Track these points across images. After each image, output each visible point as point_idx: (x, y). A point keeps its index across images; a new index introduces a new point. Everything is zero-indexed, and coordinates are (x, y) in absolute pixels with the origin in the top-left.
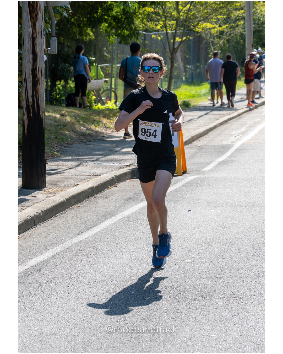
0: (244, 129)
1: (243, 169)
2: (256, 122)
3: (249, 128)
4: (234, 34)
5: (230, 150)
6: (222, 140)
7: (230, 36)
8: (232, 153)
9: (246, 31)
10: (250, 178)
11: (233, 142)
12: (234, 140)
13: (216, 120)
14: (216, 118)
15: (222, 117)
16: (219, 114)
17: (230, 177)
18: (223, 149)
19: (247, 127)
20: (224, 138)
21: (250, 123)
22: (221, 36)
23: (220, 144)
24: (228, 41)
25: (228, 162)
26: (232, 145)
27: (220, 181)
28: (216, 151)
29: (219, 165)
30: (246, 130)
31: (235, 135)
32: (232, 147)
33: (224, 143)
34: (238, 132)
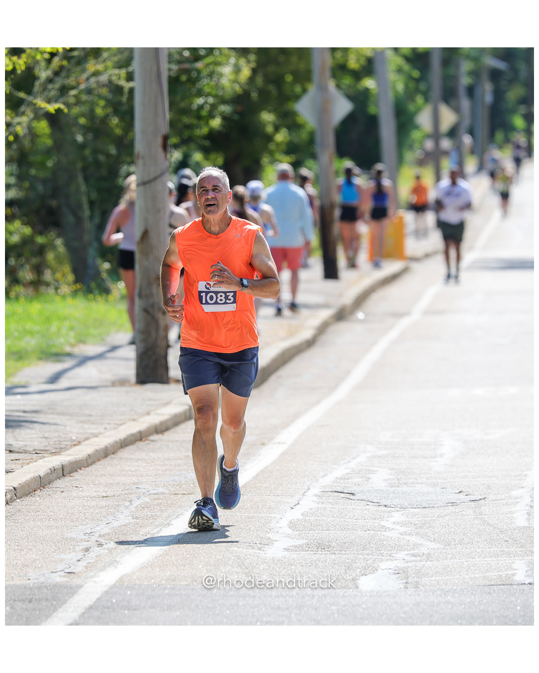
0: (123, 517)
2: (180, 486)
4: (82, 87)
5: (59, 610)
6: (23, 565)
7: (61, 100)
9: (137, 76)
11: (76, 573)
12: (79, 568)
15: (24, 463)
18: (31, 605)
19: (137, 507)
20: (34, 556)
21: (153, 491)
22: (22, 95)
23: (18, 583)
24: (54, 119)
26: (71, 588)
30: (132, 521)
31: (85, 545)
32: (73, 595)
33: (33, 580)
34: (98, 528)
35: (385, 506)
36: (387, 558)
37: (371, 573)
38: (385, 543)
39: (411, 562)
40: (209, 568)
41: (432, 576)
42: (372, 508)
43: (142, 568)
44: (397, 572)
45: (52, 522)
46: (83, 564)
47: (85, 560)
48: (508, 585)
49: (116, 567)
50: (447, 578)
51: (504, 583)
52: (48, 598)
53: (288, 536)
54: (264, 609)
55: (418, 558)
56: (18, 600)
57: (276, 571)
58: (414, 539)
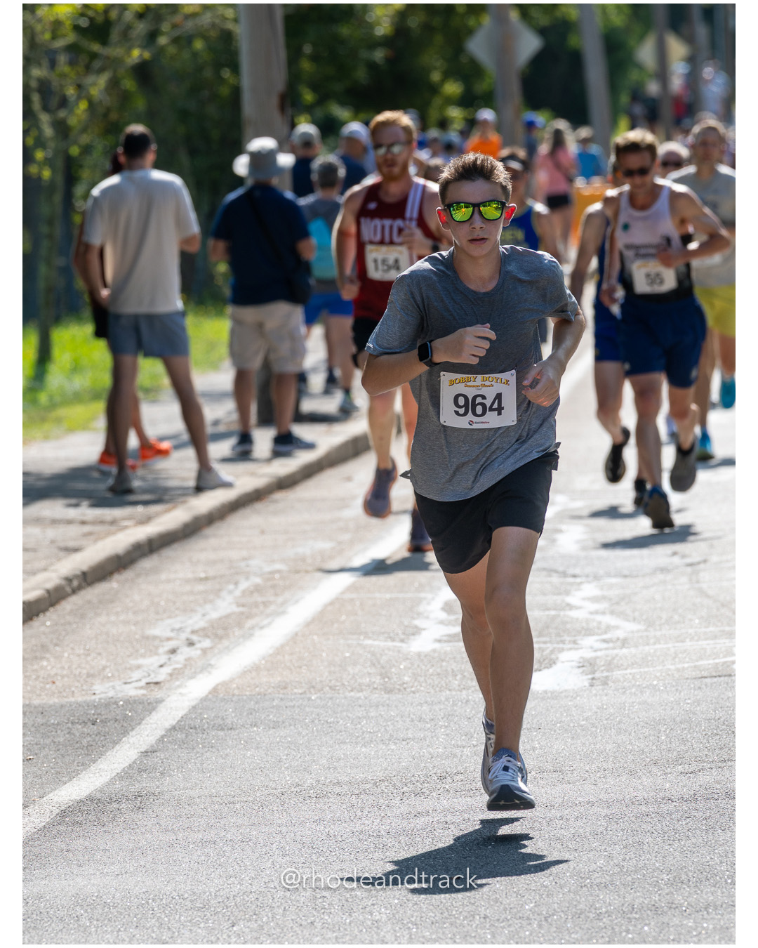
0: (225, 606)
1: (203, 843)
2: (303, 559)
3: (260, 599)
5: (133, 733)
6: (89, 675)
8: (146, 753)
10: (238, 899)
11: (157, 683)
12: (162, 675)
13: (62, 554)
14: (62, 544)
15: (99, 537)
16: (85, 518)
17: (118, 895)
18: (95, 729)
19: (244, 592)
20: (104, 662)
21: (267, 569)
23: (80, 699)
24: (141, 74)
25: (115, 805)
26: (149, 704)
27: (61, 920)
28: (48, 741)
29: (62, 828)
30: (237, 609)
31: (171, 645)
32: (150, 713)
33: (99, 694)
34: (190, 622)
35: (574, 576)
36: (570, 646)
37: (548, 668)
38: (568, 626)
39: (601, 650)
40: (333, 669)
41: (626, 669)
42: (555, 579)
43: (244, 673)
44: (581, 665)
45: (131, 616)
46: (167, 670)
47: (170, 665)
48: (725, 676)
49: (210, 673)
50: (646, 670)
51: (720, 674)
52: (118, 718)
53: (442, 622)
54: (401, 722)
55: (611, 645)
56: (78, 723)
57: (421, 670)
58: (608, 620)
